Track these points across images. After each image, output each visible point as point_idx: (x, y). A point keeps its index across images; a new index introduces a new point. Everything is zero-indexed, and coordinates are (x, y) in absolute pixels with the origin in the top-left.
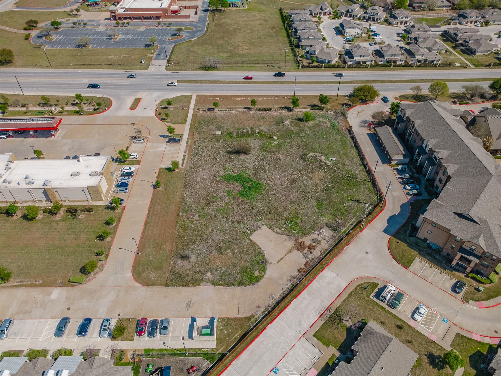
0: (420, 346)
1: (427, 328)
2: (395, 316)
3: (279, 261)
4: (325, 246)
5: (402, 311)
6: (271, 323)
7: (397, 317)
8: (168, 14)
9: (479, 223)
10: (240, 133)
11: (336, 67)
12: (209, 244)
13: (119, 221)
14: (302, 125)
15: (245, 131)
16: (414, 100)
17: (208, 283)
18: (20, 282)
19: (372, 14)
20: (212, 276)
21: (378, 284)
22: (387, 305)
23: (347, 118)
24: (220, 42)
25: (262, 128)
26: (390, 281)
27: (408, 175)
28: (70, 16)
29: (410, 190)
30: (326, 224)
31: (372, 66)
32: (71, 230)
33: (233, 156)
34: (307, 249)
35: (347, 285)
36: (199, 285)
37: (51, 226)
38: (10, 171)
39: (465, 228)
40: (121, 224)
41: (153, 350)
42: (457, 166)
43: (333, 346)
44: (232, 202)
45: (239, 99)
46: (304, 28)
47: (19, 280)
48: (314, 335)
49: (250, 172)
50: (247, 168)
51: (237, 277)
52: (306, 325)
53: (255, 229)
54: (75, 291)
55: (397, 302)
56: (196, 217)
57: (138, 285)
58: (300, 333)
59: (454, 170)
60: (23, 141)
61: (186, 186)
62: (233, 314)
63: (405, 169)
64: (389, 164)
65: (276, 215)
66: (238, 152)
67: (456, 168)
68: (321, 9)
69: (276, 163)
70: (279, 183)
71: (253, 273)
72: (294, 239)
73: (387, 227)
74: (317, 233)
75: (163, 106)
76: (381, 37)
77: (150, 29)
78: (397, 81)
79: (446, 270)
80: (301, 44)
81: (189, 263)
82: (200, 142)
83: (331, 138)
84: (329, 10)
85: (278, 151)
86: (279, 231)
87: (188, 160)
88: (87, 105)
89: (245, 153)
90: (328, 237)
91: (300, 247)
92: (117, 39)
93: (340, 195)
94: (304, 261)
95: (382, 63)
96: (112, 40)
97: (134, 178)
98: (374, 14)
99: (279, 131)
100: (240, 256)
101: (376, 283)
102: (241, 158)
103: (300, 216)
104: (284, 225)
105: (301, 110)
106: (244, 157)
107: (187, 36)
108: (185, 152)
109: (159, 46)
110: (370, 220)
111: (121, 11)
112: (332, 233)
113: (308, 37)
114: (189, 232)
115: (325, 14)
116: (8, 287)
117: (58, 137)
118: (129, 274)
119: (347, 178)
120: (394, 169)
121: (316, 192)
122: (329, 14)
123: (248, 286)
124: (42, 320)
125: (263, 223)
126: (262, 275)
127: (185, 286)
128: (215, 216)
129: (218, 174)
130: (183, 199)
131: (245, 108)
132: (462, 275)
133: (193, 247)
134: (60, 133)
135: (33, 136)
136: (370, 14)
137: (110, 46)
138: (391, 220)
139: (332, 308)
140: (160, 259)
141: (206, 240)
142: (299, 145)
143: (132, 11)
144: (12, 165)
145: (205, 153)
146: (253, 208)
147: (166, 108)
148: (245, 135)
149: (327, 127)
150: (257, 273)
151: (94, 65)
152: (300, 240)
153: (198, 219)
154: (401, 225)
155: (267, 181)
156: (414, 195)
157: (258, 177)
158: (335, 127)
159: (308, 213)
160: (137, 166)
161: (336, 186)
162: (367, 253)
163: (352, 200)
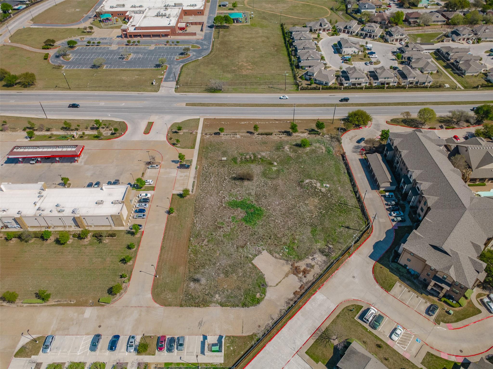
0: (395, 363)
1: (402, 347)
2: (376, 335)
3: (277, 285)
4: (317, 270)
5: (382, 331)
6: (270, 341)
7: (377, 337)
8: (175, 31)
9: (451, 255)
10: (243, 159)
11: (333, 89)
12: (217, 268)
13: (139, 246)
14: (300, 150)
15: (248, 157)
16: (404, 124)
17: (216, 304)
18: (58, 301)
19: (368, 31)
20: (220, 298)
21: (362, 307)
22: (369, 325)
23: (341, 143)
24: (225, 61)
25: (263, 154)
26: (373, 304)
27: (393, 203)
28: (84, 33)
29: (395, 217)
30: (319, 249)
31: (367, 88)
32: (97, 254)
33: (238, 182)
34: (302, 273)
35: (335, 307)
36: (208, 306)
37: (80, 250)
38: (42, 198)
39: (439, 259)
40: (140, 248)
41: (171, 363)
42: (436, 198)
43: (321, 362)
44: (236, 228)
45: (243, 123)
46: (304, 48)
47: (57, 300)
48: (306, 353)
49: (253, 198)
50: (250, 194)
51: (241, 299)
52: (299, 343)
53: (257, 254)
54: (104, 311)
55: (378, 324)
56: (205, 242)
57: (158, 305)
58: (294, 350)
59: (433, 201)
60: (50, 166)
61: (196, 212)
62: (238, 333)
63: (392, 196)
64: (377, 191)
65: (275, 240)
66: (241, 178)
67: (436, 200)
68: (321, 25)
69: (276, 190)
70: (279, 209)
71: (255, 296)
72: (291, 264)
73: (373, 252)
74: (311, 258)
75: (174, 131)
76: (377, 56)
77: (159, 48)
78: (389, 104)
79: (422, 294)
80: (301, 64)
81: (200, 285)
82: (208, 168)
83: (326, 164)
84: (328, 27)
85: (277, 177)
86: (277, 256)
87: (197, 186)
88: (104, 129)
89: (248, 180)
90: (321, 262)
91: (296, 271)
92: (129, 59)
93: (332, 221)
94: (299, 284)
95: (376, 84)
96: (124, 59)
97: (150, 203)
98: (370, 31)
99: (279, 157)
100: (243, 279)
101: (360, 306)
102: (245, 184)
103: (296, 241)
104: (282, 250)
105: (299, 134)
106: (247, 183)
107: (194, 55)
108: (194, 178)
109: (168, 66)
110: (358, 246)
111: (131, 30)
112: (324, 258)
113: (307, 58)
114: (199, 256)
115: (324, 30)
116: (48, 306)
117: (81, 163)
118: (150, 296)
119: (339, 205)
120: (382, 196)
121: (311, 218)
122: (328, 30)
123: (251, 308)
124: (79, 336)
125: (264, 248)
126: (263, 297)
127: (197, 307)
128: (222, 241)
129: (224, 200)
130: (194, 224)
131: (248, 132)
132: (436, 299)
133: (203, 270)
134: (82, 159)
135: (59, 162)
136: (367, 31)
137: (123, 66)
138: (377, 246)
139: (322, 328)
140: (175, 282)
141: (214, 264)
142: (297, 171)
143: (142, 30)
144: (44, 193)
145: (213, 179)
146: (255, 234)
147: (176, 132)
148: (248, 161)
149: (322, 152)
150: (258, 295)
151: (109, 87)
152: (296, 265)
153: (207, 244)
154: (385, 251)
155: (268, 207)
156: (398, 222)
157: (260, 203)
158: (330, 153)
159: (303, 238)
160: (152, 192)
161: (329, 213)
162: (354, 277)
163: (342, 226)
